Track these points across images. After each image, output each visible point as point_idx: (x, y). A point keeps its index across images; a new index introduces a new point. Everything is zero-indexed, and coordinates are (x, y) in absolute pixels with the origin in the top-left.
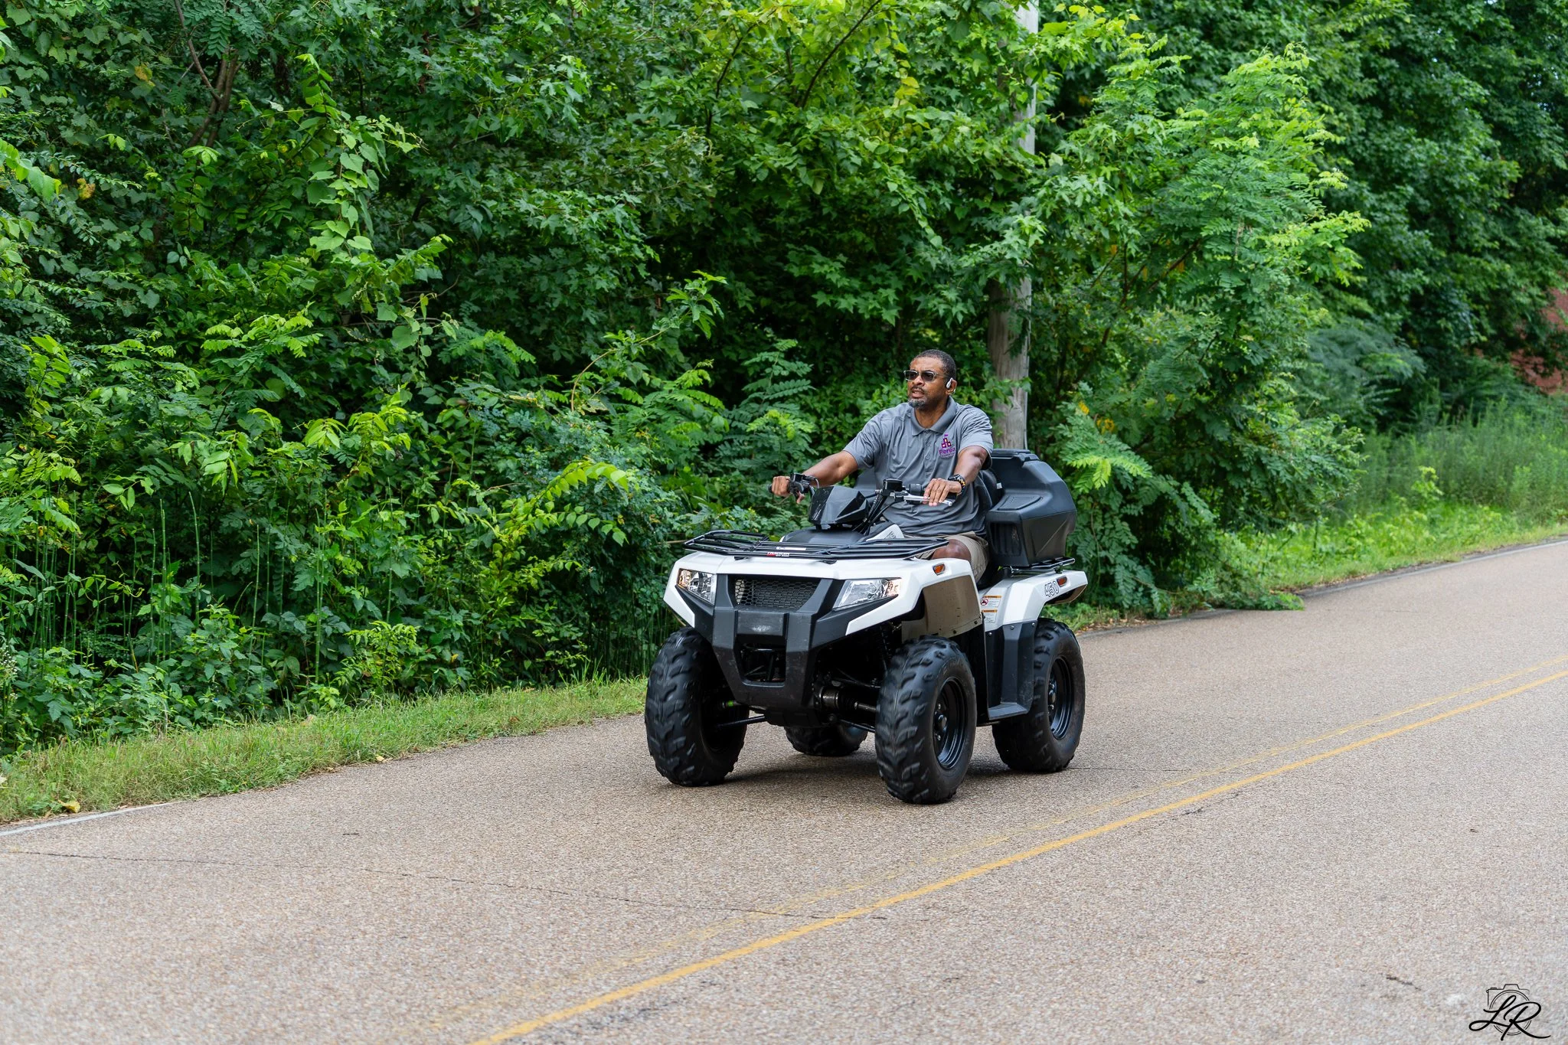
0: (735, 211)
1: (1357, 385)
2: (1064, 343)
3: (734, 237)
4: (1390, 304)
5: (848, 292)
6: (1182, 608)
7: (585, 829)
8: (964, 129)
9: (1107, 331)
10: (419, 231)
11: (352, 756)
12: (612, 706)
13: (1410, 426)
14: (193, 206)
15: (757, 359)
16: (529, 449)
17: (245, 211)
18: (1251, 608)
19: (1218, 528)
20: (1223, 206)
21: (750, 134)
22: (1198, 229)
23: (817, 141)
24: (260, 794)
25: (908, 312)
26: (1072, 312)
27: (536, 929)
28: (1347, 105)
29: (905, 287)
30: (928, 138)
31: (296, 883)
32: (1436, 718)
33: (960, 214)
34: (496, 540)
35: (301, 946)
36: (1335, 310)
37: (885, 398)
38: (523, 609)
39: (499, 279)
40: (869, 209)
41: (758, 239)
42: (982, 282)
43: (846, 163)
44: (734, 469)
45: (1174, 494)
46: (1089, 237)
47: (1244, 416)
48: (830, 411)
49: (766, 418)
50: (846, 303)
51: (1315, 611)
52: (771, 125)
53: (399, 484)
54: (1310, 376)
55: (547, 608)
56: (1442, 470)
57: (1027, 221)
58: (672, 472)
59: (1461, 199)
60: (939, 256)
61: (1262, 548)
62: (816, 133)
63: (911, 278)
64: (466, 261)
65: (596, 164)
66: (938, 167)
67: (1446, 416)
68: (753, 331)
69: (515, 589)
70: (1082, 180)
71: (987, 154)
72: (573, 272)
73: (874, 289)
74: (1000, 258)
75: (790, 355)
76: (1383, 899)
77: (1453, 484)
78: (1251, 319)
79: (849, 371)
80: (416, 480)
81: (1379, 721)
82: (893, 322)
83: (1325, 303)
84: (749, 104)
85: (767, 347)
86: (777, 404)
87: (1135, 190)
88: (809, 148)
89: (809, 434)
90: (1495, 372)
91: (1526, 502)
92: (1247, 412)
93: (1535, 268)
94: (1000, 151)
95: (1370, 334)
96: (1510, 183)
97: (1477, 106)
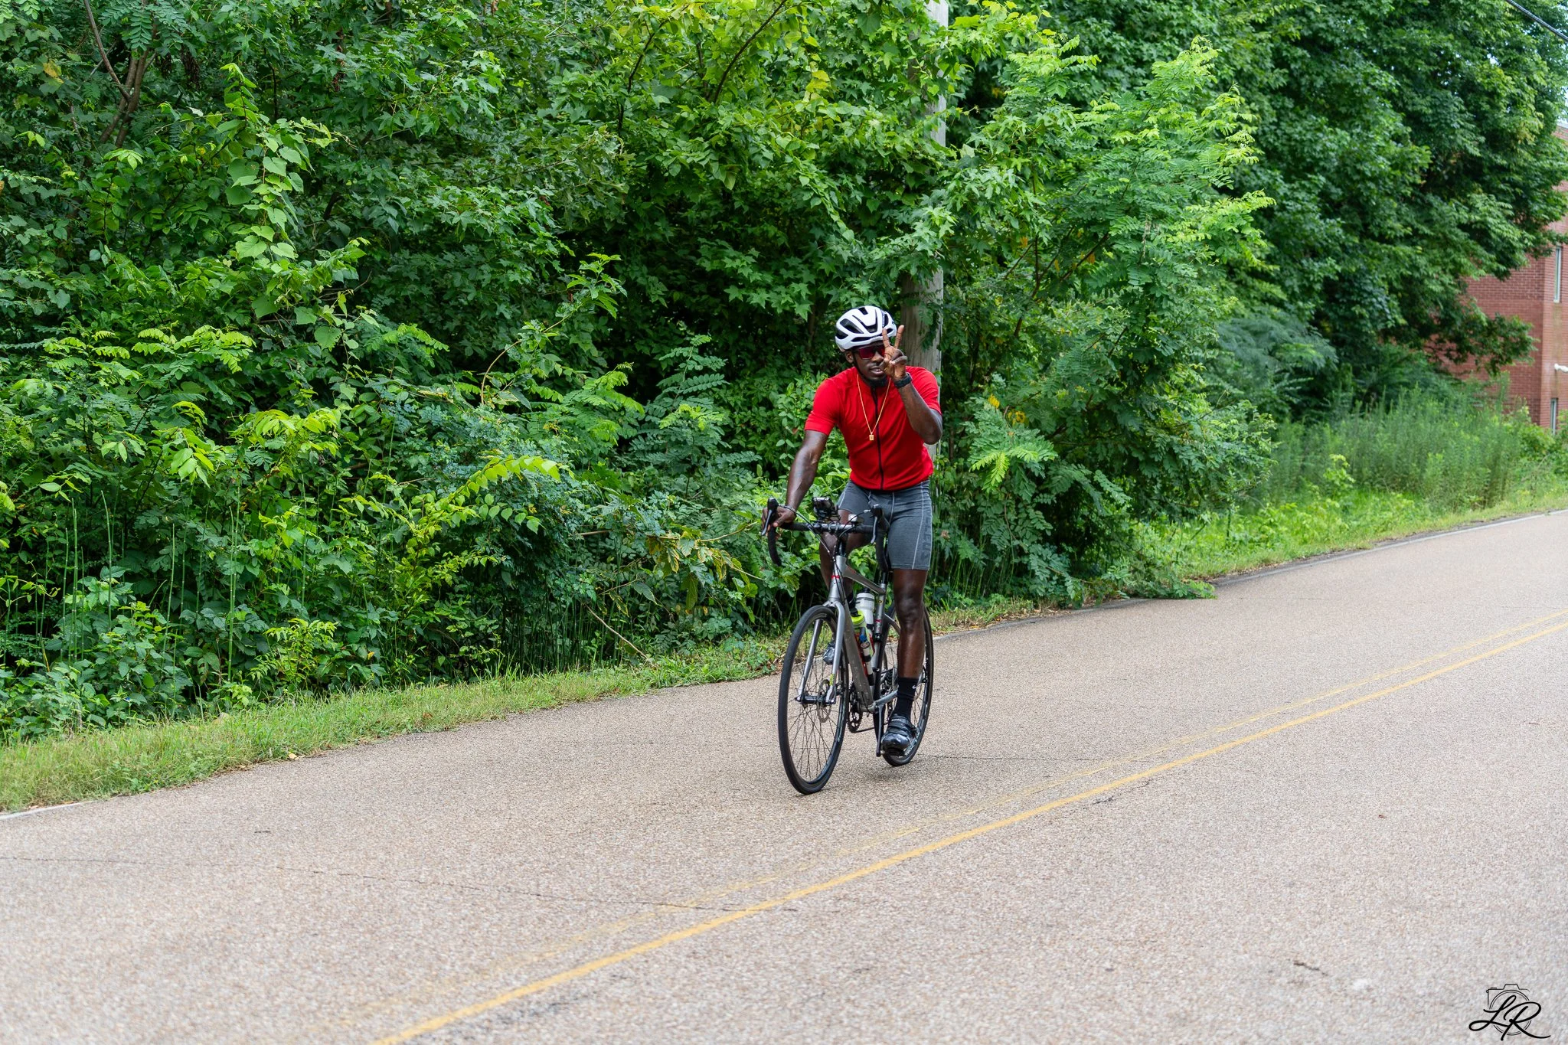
0: (647, 206)
1: (1270, 373)
2: (975, 338)
4: (1302, 293)
5: (760, 286)
6: (1096, 597)
7: (497, 825)
8: (875, 123)
9: (1020, 320)
10: (333, 229)
11: (264, 754)
12: (525, 700)
13: (1324, 414)
14: (108, 205)
15: (672, 355)
16: (439, 444)
17: (160, 211)
18: (1165, 598)
19: (1132, 517)
20: (1129, 200)
21: (661, 130)
22: (1107, 223)
24: (172, 793)
25: (820, 305)
26: (984, 305)
27: (447, 925)
28: (1259, 96)
29: (817, 281)
30: (839, 131)
31: (207, 881)
32: (1346, 705)
33: (872, 207)
34: (410, 535)
35: (211, 944)
36: (1249, 298)
37: (799, 392)
38: (437, 604)
39: (413, 276)
40: (781, 202)
41: (670, 234)
42: (894, 274)
43: (757, 158)
44: (648, 464)
45: (1086, 482)
46: (999, 227)
47: (1156, 407)
48: (744, 404)
49: (679, 411)
50: (758, 298)
51: (1228, 599)
52: (683, 120)
53: (311, 481)
54: (1222, 366)
55: (461, 602)
56: (1355, 458)
57: (937, 213)
58: (586, 467)
59: (1372, 186)
60: (851, 249)
61: (1176, 536)
62: (728, 129)
63: (823, 271)
64: (378, 258)
65: (508, 162)
66: (850, 161)
67: (1359, 404)
68: (666, 325)
69: (429, 585)
70: (993, 173)
71: (898, 148)
72: (486, 268)
74: (911, 250)
75: (703, 350)
76: (1291, 885)
77: (1367, 472)
78: (1160, 312)
79: (761, 364)
80: (330, 476)
81: (1289, 708)
82: (805, 317)
83: (1238, 291)
84: (661, 99)
85: (681, 341)
86: (690, 398)
87: (1046, 182)
88: (721, 144)
89: (723, 427)
90: (1408, 359)
91: (1438, 489)
92: (1158, 402)
93: (1448, 255)
94: (911, 145)
95: (1283, 322)
96: (1421, 169)
97: (1389, 96)
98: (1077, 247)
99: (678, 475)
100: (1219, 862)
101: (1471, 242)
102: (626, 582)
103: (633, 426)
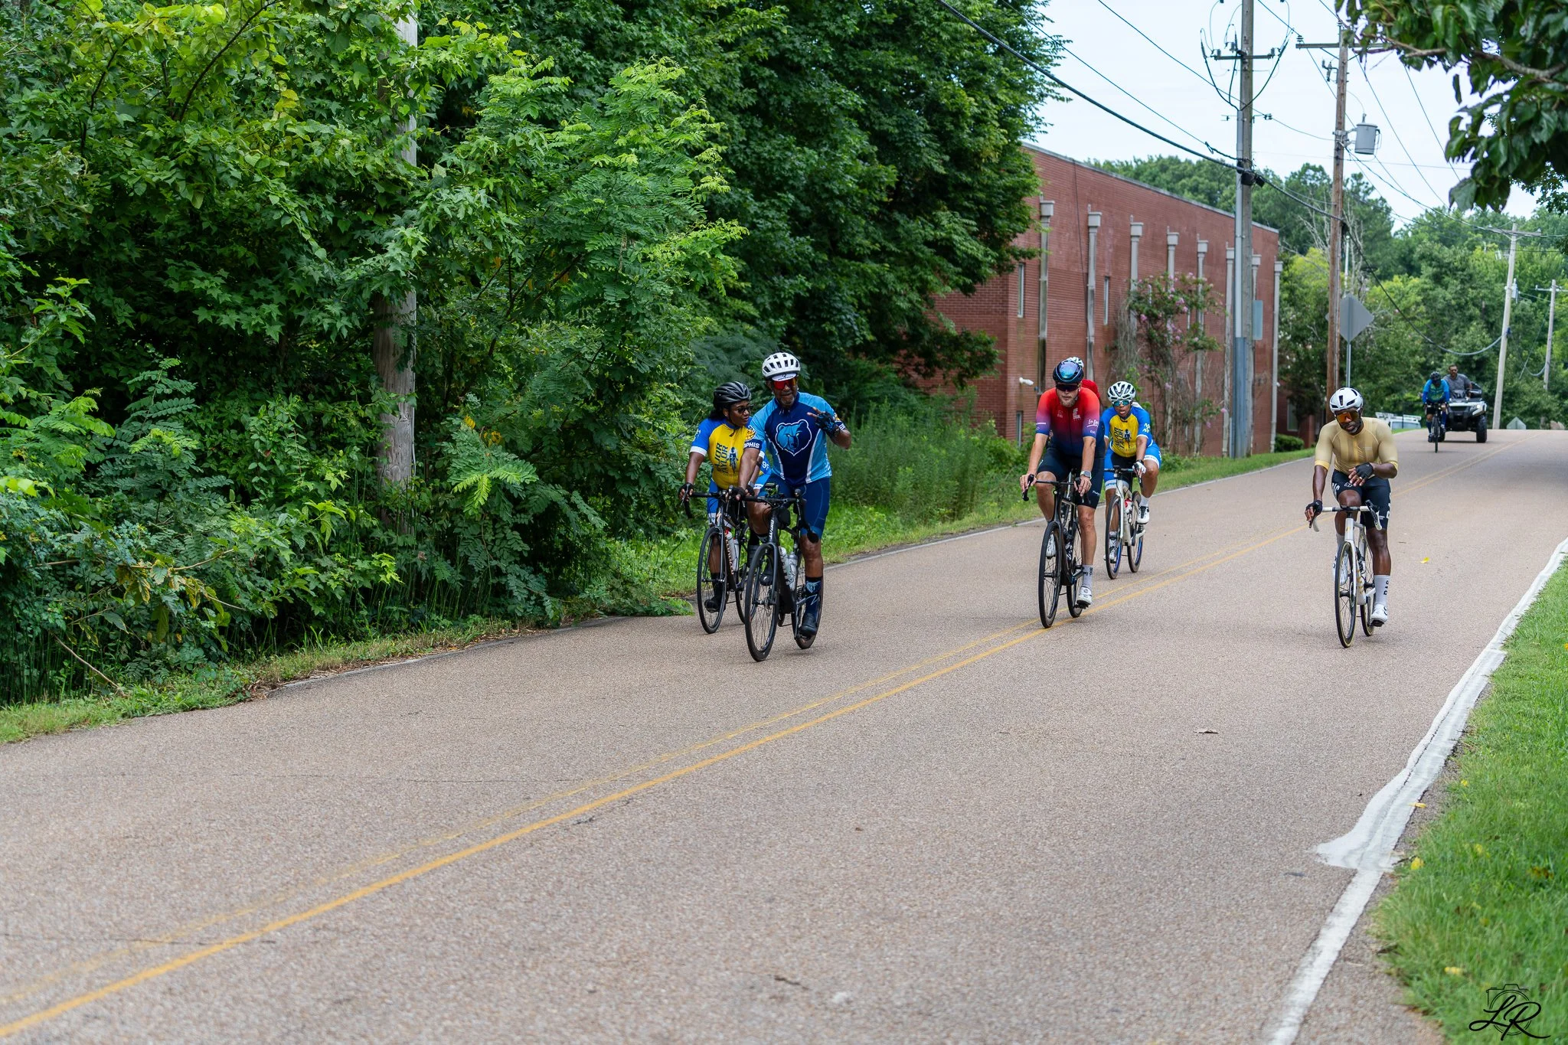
0: (112, 226)
2: (449, 358)
3: (112, 252)
4: (774, 310)
5: (230, 308)
6: (574, 616)
8: (345, 142)
9: (494, 341)
15: (140, 378)
18: (643, 615)
19: (609, 536)
20: (604, 220)
21: (125, 149)
22: (582, 243)
23: (196, 155)
25: (291, 326)
26: (458, 325)
28: (728, 115)
29: (288, 302)
30: (309, 151)
32: (823, 719)
33: (343, 227)
36: (721, 315)
37: (271, 414)
40: (251, 222)
41: (136, 255)
42: (366, 295)
43: (225, 177)
44: (116, 489)
45: (563, 502)
46: (472, 248)
47: (631, 426)
48: (214, 427)
49: (150, 437)
50: (228, 319)
52: (147, 139)
54: (696, 384)
57: (408, 233)
59: (840, 204)
60: (322, 269)
61: (653, 553)
62: (195, 148)
63: (294, 292)
66: (319, 180)
68: (134, 347)
70: (465, 193)
71: (369, 167)
73: (257, 304)
74: (384, 270)
75: (172, 372)
76: (771, 900)
78: (636, 331)
79: (232, 386)
81: (767, 723)
82: (276, 339)
83: (710, 308)
84: (125, 117)
85: (149, 364)
86: (160, 422)
87: (518, 200)
88: (187, 162)
89: (194, 451)
90: (878, 374)
91: (909, 502)
92: (634, 421)
93: (915, 272)
94: (382, 164)
95: (755, 340)
96: (889, 188)
97: (854, 114)
98: (550, 266)
99: (148, 501)
100: (700, 880)
101: (937, 258)
102: (95, 610)
103: (101, 451)
